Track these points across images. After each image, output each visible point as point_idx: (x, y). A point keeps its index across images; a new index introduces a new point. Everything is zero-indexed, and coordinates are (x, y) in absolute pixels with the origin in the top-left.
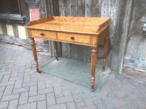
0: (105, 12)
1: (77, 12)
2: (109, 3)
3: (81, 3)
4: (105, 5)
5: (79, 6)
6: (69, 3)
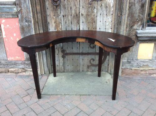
0: (100, 21)
1: (70, 22)
2: (104, 13)
3: (76, 13)
4: (101, 15)
5: (73, 15)
6: (61, 13)
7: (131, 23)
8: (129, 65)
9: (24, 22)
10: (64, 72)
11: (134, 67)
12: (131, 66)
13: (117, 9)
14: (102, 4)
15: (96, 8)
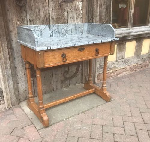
5: (42, 19)
10: (35, 96)
14: (71, 6)
15: (66, 10)
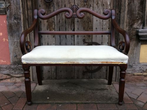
1: (64, 21)
2: (101, 11)
7: (131, 21)
8: (131, 69)
9: (13, 19)
10: (56, 79)
11: (136, 72)
12: (133, 70)
13: (115, 6)
